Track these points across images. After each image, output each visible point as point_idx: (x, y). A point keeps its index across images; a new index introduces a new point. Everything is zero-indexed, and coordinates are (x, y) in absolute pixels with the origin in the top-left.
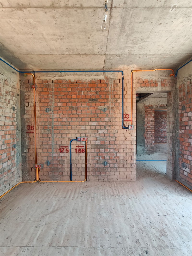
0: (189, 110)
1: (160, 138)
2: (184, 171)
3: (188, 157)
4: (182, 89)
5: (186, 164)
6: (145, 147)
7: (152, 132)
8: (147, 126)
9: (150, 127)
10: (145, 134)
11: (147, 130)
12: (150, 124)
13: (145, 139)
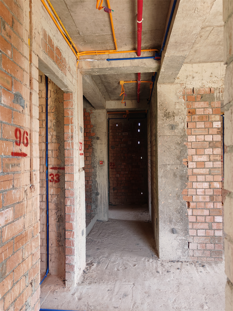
6: (188, 236)
7: (212, 183)
8: (195, 162)
9: (205, 166)
10: (188, 192)
11: (196, 176)
12: (206, 155)
13: (188, 210)
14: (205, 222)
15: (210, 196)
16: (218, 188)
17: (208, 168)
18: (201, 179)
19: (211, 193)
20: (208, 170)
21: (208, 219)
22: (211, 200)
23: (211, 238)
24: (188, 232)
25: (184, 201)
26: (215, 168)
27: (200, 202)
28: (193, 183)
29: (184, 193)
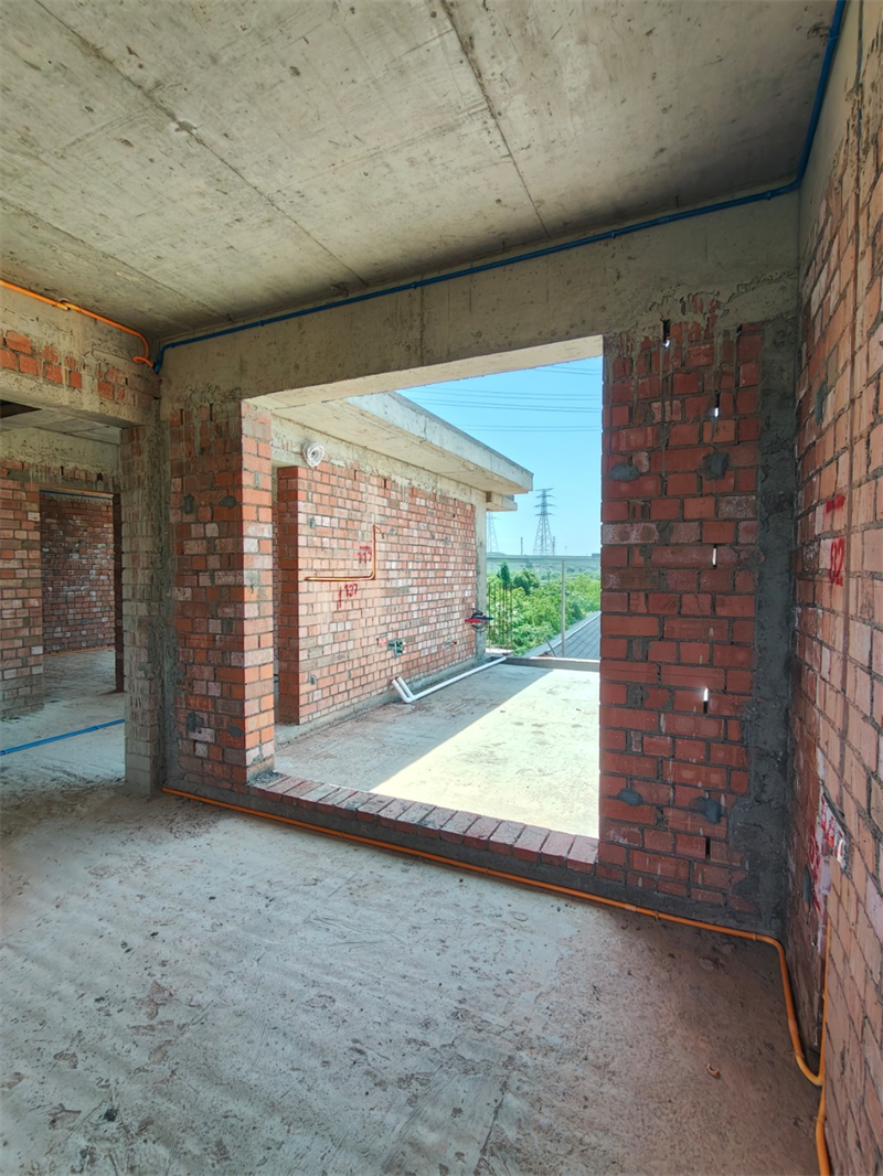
0: (209, 516)
1: (59, 629)
2: (195, 741)
3: (207, 688)
4: (182, 428)
5: (201, 714)
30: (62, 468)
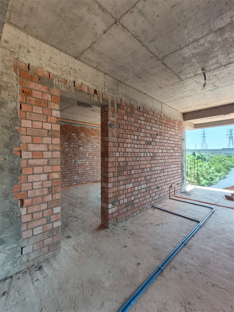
1: (76, 176)
6: (21, 240)
7: (51, 174)
8: (31, 151)
9: (43, 156)
10: (21, 187)
11: (32, 168)
12: (44, 144)
13: (21, 209)
14: (43, 217)
15: (49, 188)
16: (57, 179)
17: (46, 158)
18: (39, 171)
19: (50, 185)
20: (46, 160)
21: (46, 213)
22: (50, 192)
23: (50, 232)
24: (21, 236)
25: (16, 200)
26: (54, 158)
27: (37, 197)
28: (29, 176)
29: (16, 190)
30: (74, 82)
